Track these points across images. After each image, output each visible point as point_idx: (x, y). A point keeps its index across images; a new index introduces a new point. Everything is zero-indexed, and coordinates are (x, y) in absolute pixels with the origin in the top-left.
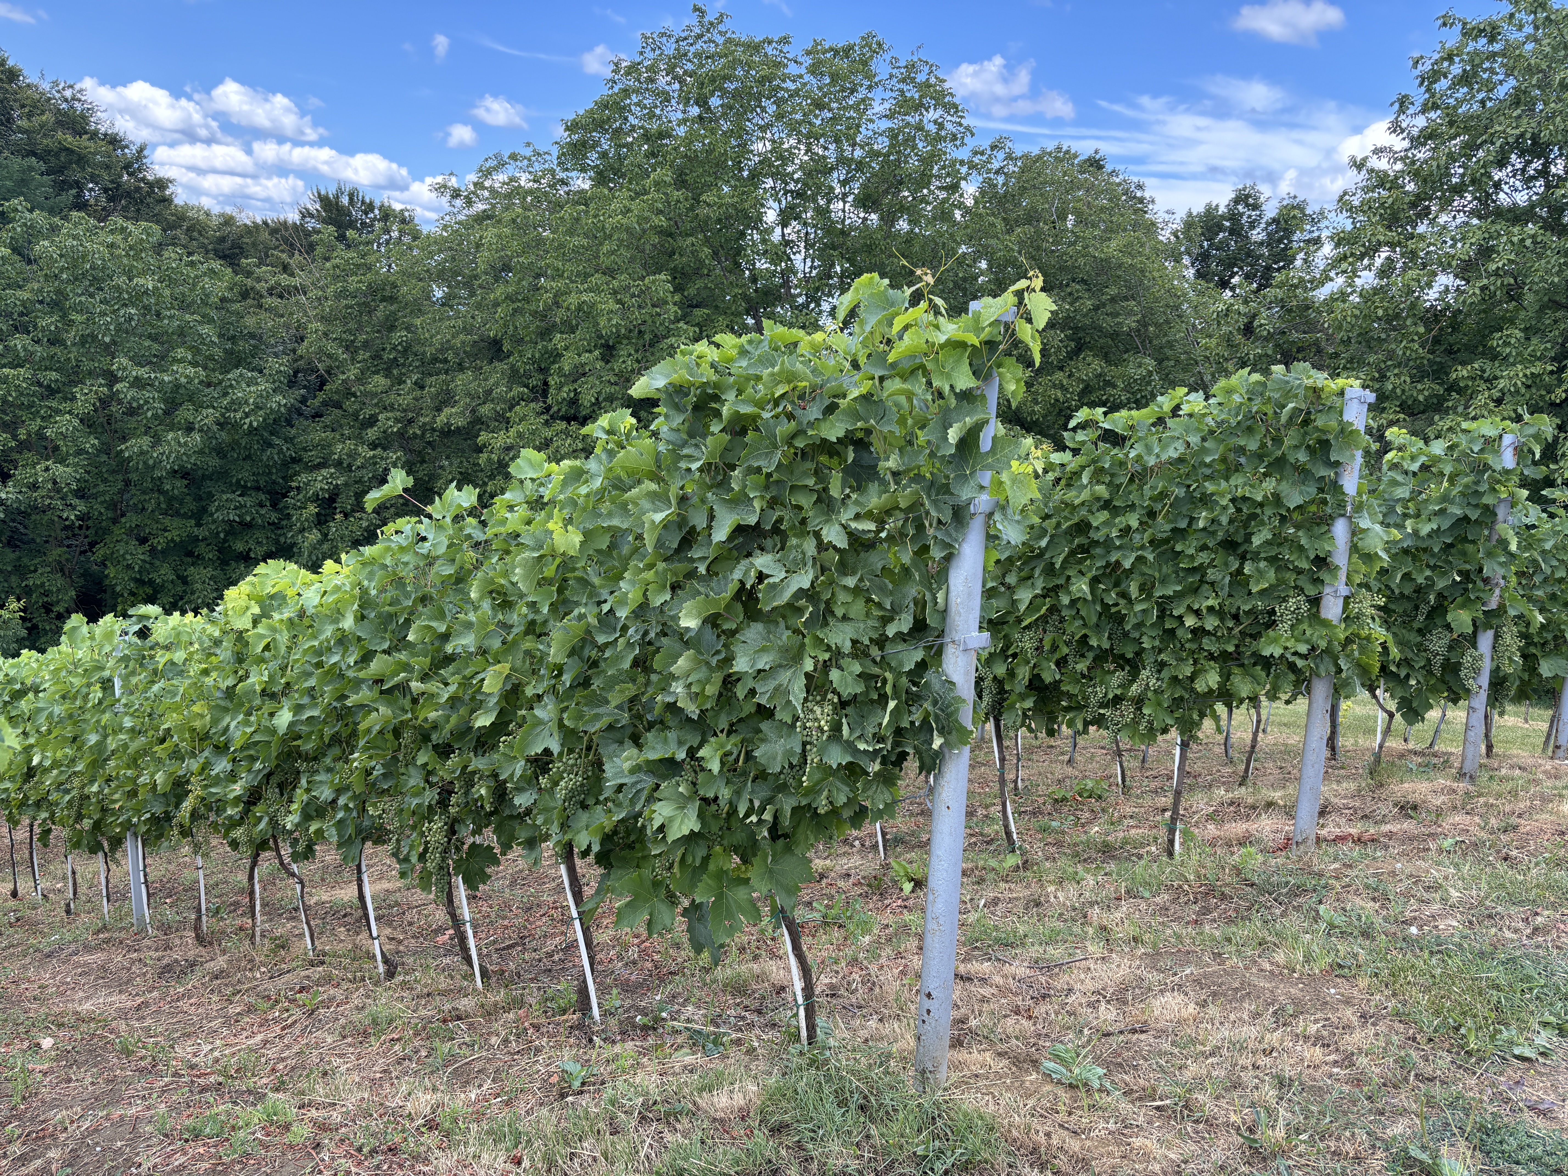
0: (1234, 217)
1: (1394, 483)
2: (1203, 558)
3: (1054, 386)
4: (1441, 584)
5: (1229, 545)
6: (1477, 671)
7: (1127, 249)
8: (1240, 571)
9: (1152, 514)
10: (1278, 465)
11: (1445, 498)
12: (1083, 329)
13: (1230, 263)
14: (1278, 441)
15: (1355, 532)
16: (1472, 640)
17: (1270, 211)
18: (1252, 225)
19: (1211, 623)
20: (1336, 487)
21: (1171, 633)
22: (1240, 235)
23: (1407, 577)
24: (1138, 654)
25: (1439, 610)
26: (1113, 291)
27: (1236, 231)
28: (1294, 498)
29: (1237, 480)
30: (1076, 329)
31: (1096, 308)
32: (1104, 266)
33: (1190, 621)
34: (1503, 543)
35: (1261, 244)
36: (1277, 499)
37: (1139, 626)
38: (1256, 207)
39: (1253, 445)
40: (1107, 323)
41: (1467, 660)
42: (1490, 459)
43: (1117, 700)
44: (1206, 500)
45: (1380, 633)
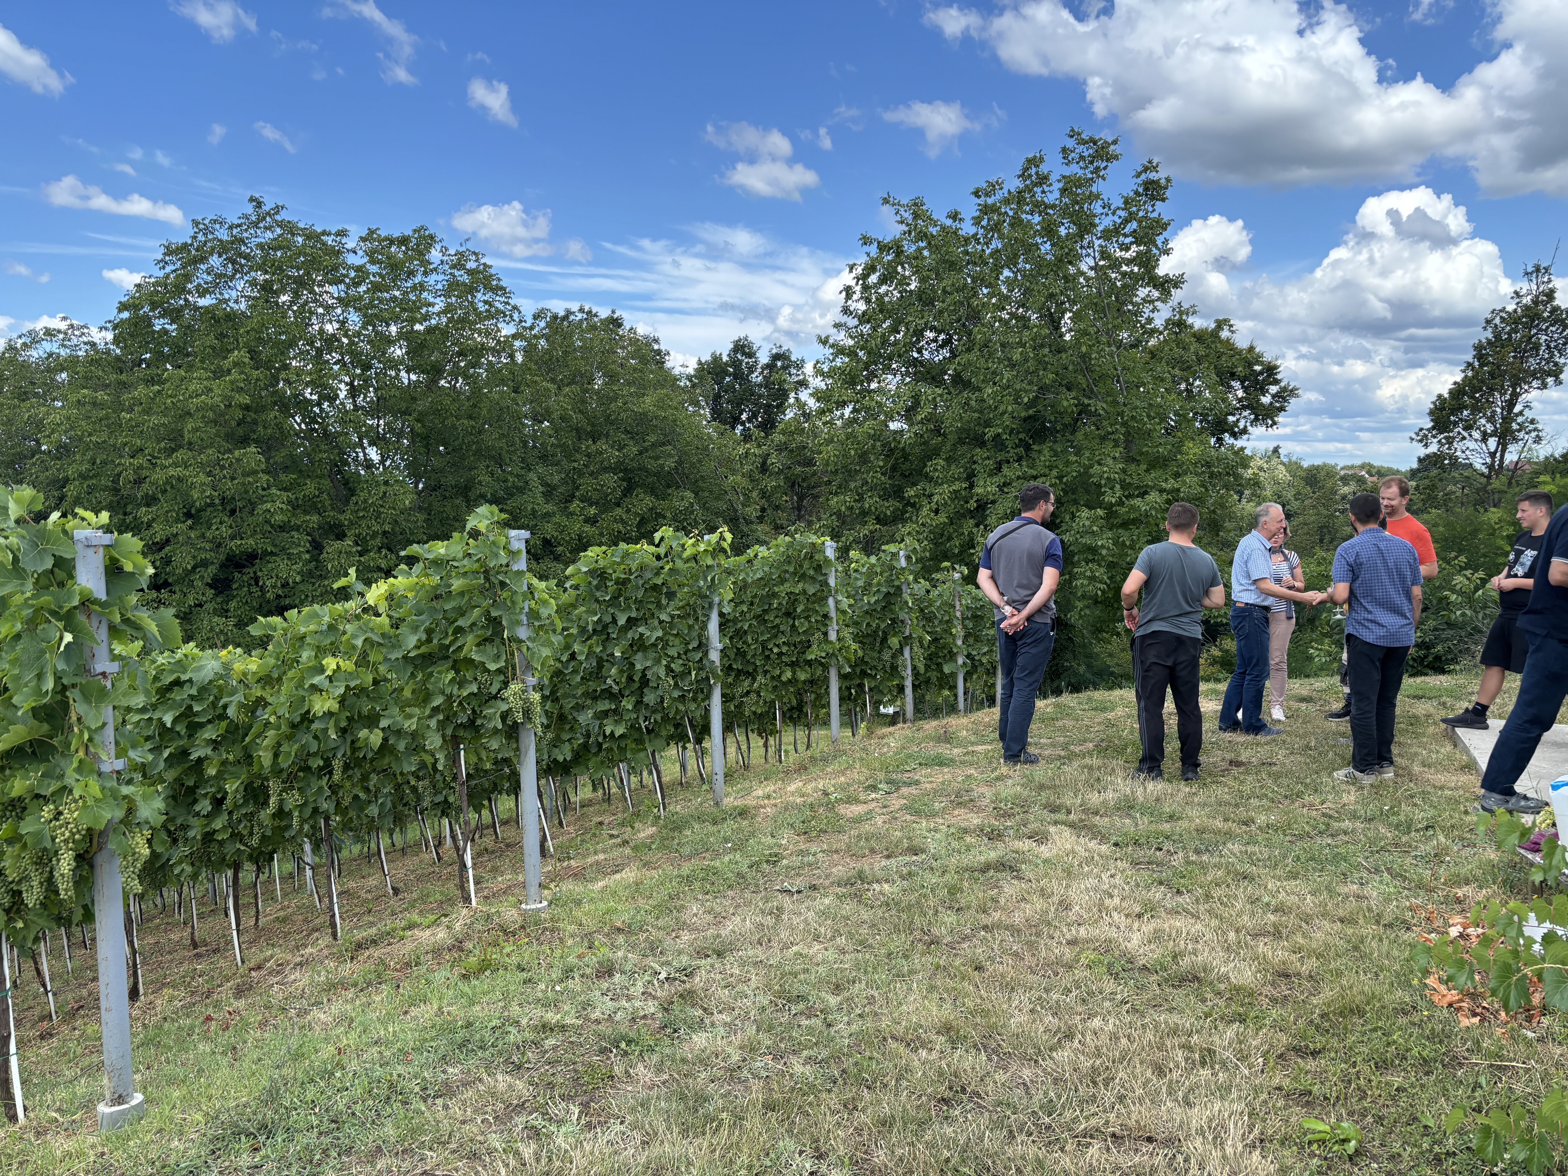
0: (736, 363)
1: (856, 579)
2: (778, 621)
3: (615, 520)
4: (883, 626)
5: (788, 614)
6: (905, 667)
7: (661, 404)
8: (793, 626)
9: (752, 604)
10: (803, 577)
11: (879, 584)
12: (632, 471)
13: (738, 403)
14: (801, 566)
15: (837, 602)
16: (901, 651)
17: (764, 358)
18: (751, 369)
19: (785, 649)
20: (827, 584)
21: (768, 657)
22: (742, 379)
23: (868, 625)
24: (755, 670)
25: (884, 640)
26: (652, 438)
27: (738, 375)
28: (811, 590)
29: (787, 585)
30: (625, 470)
31: (641, 453)
32: (642, 418)
33: (776, 650)
34: (906, 603)
35: (760, 385)
36: (804, 591)
37: (753, 656)
38: (751, 355)
39: (791, 569)
40: (651, 465)
41: (900, 662)
42: (895, 563)
43: (748, 692)
44: (775, 595)
45: (854, 646)
